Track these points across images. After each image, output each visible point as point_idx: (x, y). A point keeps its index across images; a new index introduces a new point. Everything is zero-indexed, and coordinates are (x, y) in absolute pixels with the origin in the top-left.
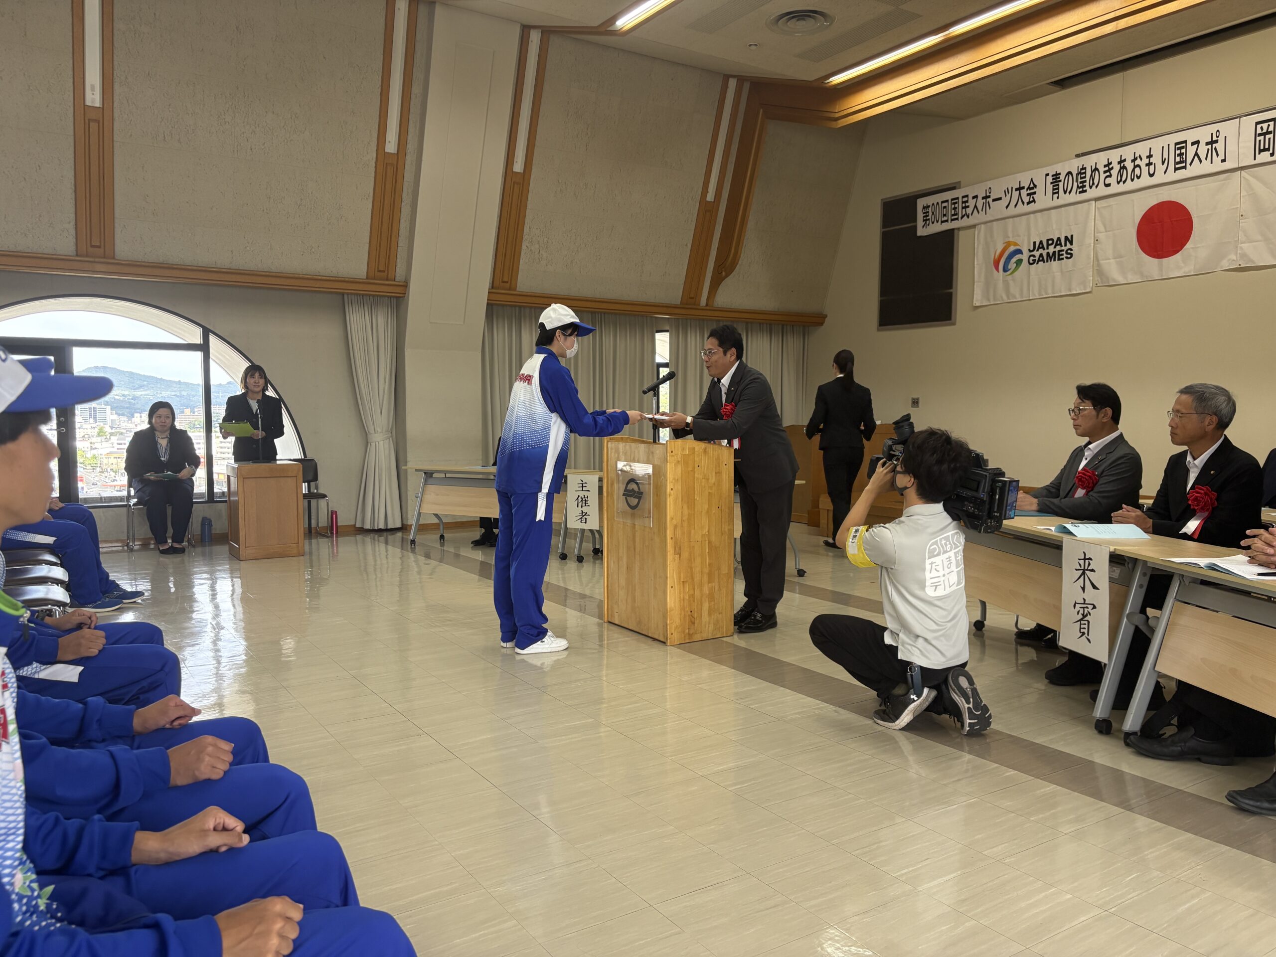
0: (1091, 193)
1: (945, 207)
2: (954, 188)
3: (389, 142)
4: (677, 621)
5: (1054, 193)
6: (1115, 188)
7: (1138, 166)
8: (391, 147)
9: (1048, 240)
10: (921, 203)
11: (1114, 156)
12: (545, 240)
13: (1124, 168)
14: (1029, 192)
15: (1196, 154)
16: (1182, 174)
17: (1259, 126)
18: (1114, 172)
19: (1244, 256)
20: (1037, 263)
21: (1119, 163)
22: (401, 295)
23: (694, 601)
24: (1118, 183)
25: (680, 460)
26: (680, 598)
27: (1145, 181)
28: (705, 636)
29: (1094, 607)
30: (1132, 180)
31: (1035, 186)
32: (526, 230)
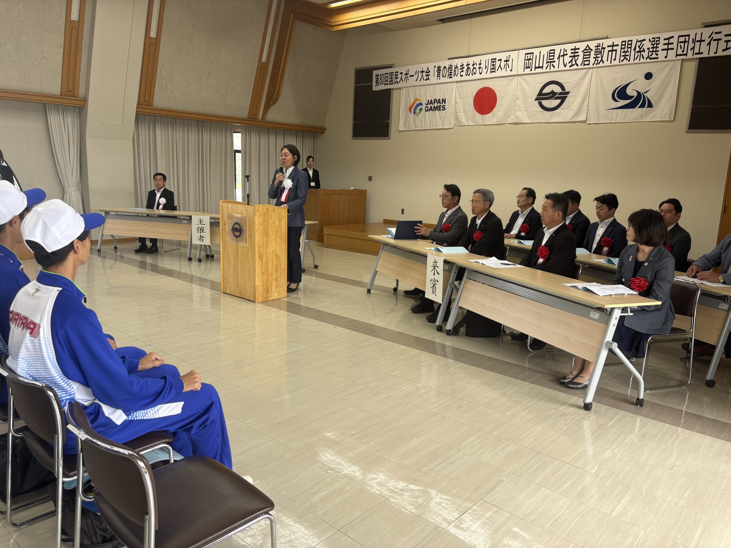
0: (455, 79)
1: (387, 77)
2: (391, 67)
3: (73, 14)
4: (261, 291)
5: (438, 76)
6: (465, 78)
7: (475, 68)
8: (74, 17)
9: (434, 100)
10: (375, 73)
11: (465, 61)
12: (170, 78)
13: (469, 68)
14: (427, 74)
15: (500, 66)
16: (493, 75)
17: (527, 55)
18: (465, 69)
19: (517, 117)
20: (429, 111)
21: (467, 65)
22: (83, 106)
23: (268, 282)
24: (466, 75)
25: (261, 214)
26: (262, 280)
27: (478, 76)
28: (274, 298)
29: (438, 282)
30: (472, 75)
31: (429, 72)
32: (158, 72)
